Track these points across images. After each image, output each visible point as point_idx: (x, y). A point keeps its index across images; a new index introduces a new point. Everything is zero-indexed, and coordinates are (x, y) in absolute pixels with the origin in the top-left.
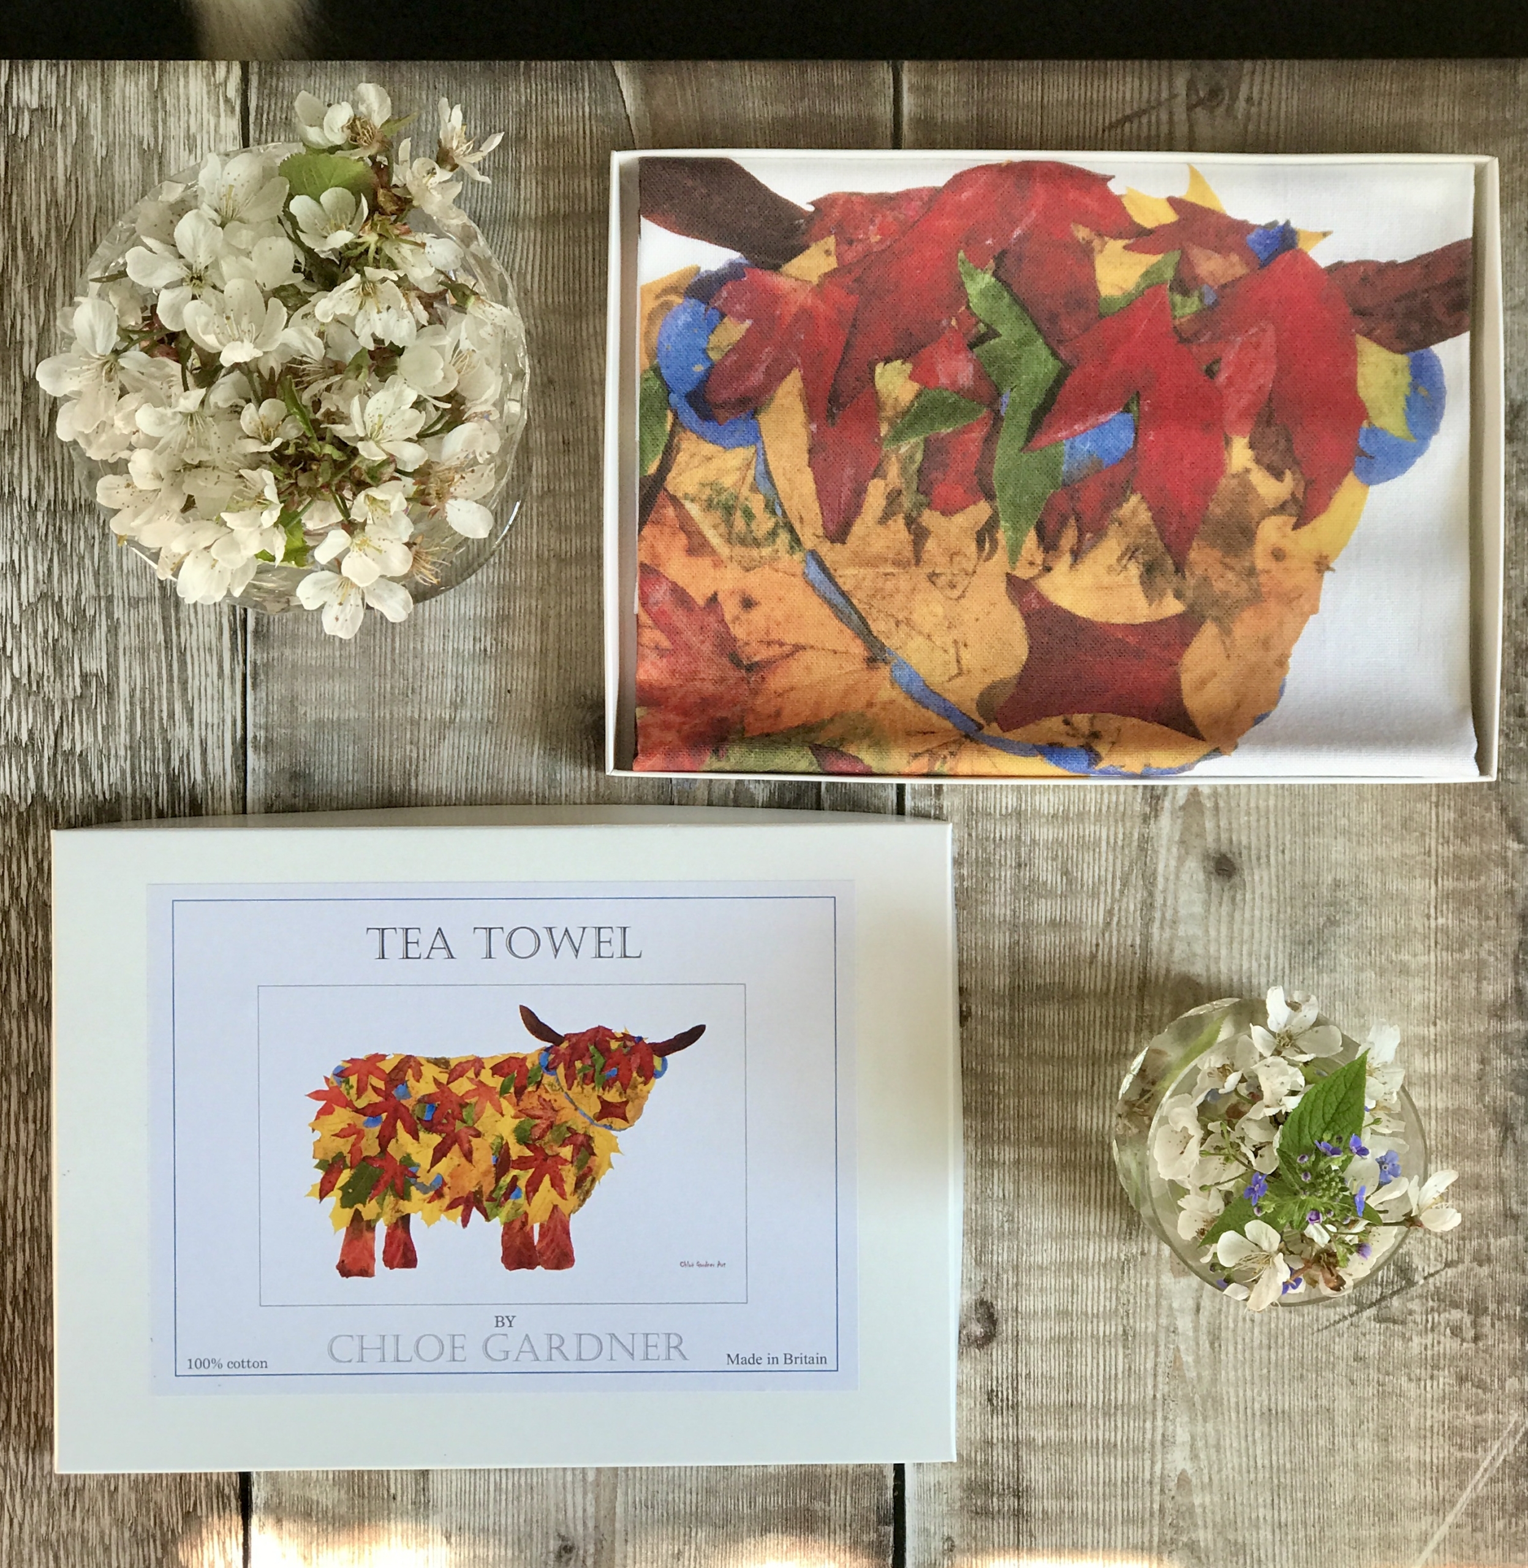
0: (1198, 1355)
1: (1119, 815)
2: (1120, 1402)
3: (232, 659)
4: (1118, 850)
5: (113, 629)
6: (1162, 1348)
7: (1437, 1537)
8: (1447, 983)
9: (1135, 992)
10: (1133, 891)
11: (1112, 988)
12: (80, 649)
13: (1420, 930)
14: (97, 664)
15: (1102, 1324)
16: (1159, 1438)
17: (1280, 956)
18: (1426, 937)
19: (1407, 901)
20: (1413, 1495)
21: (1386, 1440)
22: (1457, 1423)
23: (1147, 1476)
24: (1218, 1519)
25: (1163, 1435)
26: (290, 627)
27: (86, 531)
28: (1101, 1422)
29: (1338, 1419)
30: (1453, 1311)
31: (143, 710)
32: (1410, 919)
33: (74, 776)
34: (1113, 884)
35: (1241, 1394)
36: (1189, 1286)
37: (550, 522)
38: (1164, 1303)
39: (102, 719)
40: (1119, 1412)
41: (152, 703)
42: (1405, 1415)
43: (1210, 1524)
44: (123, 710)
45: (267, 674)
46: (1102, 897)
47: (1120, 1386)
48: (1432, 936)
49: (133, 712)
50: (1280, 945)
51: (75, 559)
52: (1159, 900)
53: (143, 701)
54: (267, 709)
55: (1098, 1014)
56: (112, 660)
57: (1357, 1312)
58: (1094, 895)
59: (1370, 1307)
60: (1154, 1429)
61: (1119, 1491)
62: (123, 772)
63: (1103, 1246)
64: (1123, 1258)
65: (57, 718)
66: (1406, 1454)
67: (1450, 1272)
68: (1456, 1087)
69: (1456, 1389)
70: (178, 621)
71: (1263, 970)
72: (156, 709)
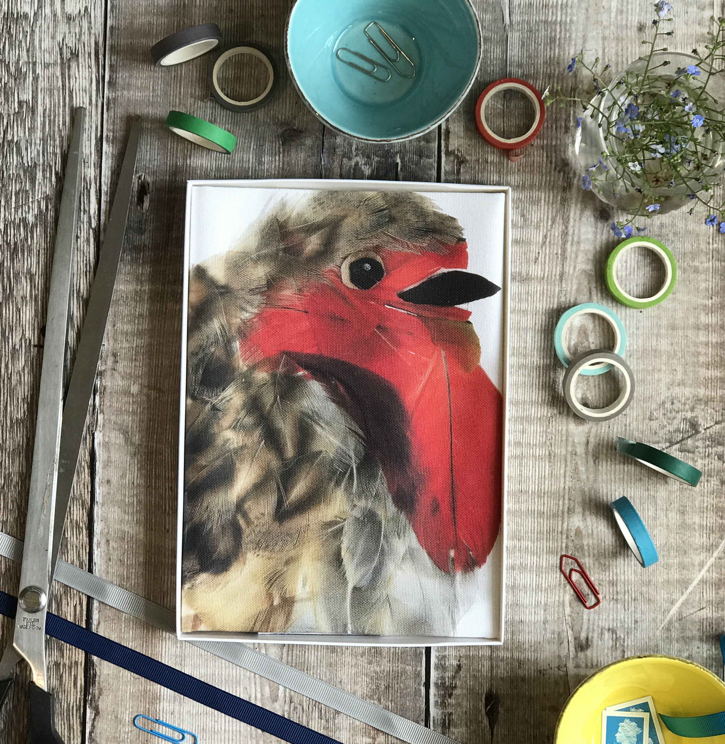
0: (587, 467)
1: (551, 187)
2: (546, 490)
3: (97, 95)
4: (550, 204)
5: (36, 79)
6: (569, 463)
7: (709, 564)
8: (718, 277)
9: (558, 278)
10: (557, 225)
11: (546, 275)
12: (18, 89)
13: (705, 250)
14: (27, 96)
15: (538, 450)
16: (566, 509)
17: (633, 261)
18: (707, 254)
19: (698, 235)
20: (697, 542)
21: (683, 513)
22: (720, 505)
23: (560, 529)
24: (596, 552)
25: (568, 508)
26: (127, 80)
27: (23, 29)
28: (536, 500)
29: (659, 502)
30: (719, 447)
31: (50, 120)
32: (699, 244)
33: (13, 153)
34: (547, 223)
35: (609, 487)
36: (583, 431)
37: (262, 31)
38: (570, 439)
39: (28, 124)
40: (546, 495)
41: (55, 117)
42: (694, 500)
43: (592, 555)
44: (39, 120)
45: (114, 104)
46: (541, 228)
47: (547, 482)
48: (711, 253)
49: (44, 122)
50: (633, 256)
51: (17, 43)
52: (571, 231)
53: (50, 116)
54: (114, 122)
55: (539, 289)
56: (34, 94)
57: (670, 446)
58: (538, 227)
59: (676, 444)
60: (564, 504)
61: (545, 537)
62: (38, 152)
63: (539, 409)
64: (549, 415)
65: (5, 123)
66: (693, 521)
67: (718, 426)
68: (722, 332)
69: (720, 487)
70: (69, 75)
71: (624, 268)
72: (56, 120)
